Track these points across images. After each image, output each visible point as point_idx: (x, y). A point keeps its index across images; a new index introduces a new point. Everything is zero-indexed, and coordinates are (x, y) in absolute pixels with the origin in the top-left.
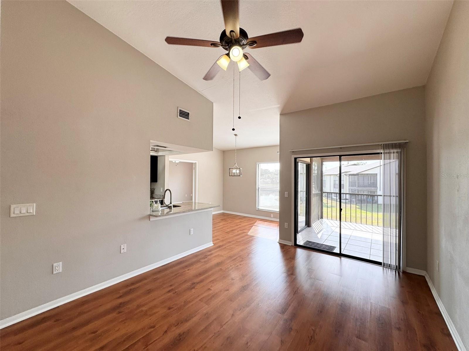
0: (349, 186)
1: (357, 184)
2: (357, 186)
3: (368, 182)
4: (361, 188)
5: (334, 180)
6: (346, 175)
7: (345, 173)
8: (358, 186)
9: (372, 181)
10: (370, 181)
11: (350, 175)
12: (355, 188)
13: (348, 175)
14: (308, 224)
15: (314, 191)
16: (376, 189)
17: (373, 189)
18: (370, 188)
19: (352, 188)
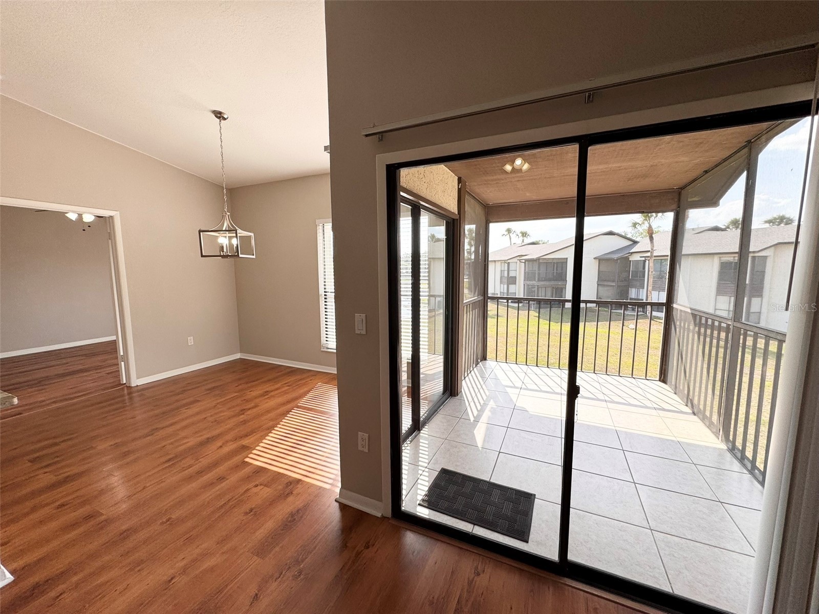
0: (524, 280)
1: (537, 276)
2: (537, 279)
3: (554, 273)
4: (542, 283)
5: (501, 271)
6: (520, 260)
7: (518, 258)
8: (539, 280)
9: (559, 271)
10: (557, 270)
11: (526, 260)
12: (534, 282)
13: (524, 261)
14: (451, 387)
15: (468, 296)
16: (565, 283)
17: (560, 283)
18: (556, 283)
19: (529, 282)
